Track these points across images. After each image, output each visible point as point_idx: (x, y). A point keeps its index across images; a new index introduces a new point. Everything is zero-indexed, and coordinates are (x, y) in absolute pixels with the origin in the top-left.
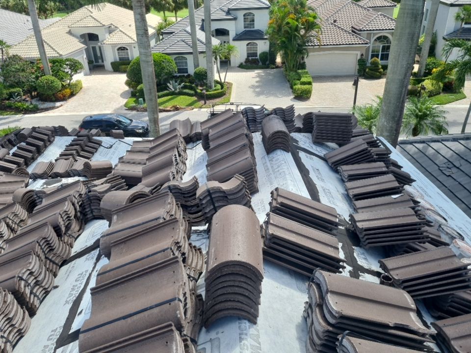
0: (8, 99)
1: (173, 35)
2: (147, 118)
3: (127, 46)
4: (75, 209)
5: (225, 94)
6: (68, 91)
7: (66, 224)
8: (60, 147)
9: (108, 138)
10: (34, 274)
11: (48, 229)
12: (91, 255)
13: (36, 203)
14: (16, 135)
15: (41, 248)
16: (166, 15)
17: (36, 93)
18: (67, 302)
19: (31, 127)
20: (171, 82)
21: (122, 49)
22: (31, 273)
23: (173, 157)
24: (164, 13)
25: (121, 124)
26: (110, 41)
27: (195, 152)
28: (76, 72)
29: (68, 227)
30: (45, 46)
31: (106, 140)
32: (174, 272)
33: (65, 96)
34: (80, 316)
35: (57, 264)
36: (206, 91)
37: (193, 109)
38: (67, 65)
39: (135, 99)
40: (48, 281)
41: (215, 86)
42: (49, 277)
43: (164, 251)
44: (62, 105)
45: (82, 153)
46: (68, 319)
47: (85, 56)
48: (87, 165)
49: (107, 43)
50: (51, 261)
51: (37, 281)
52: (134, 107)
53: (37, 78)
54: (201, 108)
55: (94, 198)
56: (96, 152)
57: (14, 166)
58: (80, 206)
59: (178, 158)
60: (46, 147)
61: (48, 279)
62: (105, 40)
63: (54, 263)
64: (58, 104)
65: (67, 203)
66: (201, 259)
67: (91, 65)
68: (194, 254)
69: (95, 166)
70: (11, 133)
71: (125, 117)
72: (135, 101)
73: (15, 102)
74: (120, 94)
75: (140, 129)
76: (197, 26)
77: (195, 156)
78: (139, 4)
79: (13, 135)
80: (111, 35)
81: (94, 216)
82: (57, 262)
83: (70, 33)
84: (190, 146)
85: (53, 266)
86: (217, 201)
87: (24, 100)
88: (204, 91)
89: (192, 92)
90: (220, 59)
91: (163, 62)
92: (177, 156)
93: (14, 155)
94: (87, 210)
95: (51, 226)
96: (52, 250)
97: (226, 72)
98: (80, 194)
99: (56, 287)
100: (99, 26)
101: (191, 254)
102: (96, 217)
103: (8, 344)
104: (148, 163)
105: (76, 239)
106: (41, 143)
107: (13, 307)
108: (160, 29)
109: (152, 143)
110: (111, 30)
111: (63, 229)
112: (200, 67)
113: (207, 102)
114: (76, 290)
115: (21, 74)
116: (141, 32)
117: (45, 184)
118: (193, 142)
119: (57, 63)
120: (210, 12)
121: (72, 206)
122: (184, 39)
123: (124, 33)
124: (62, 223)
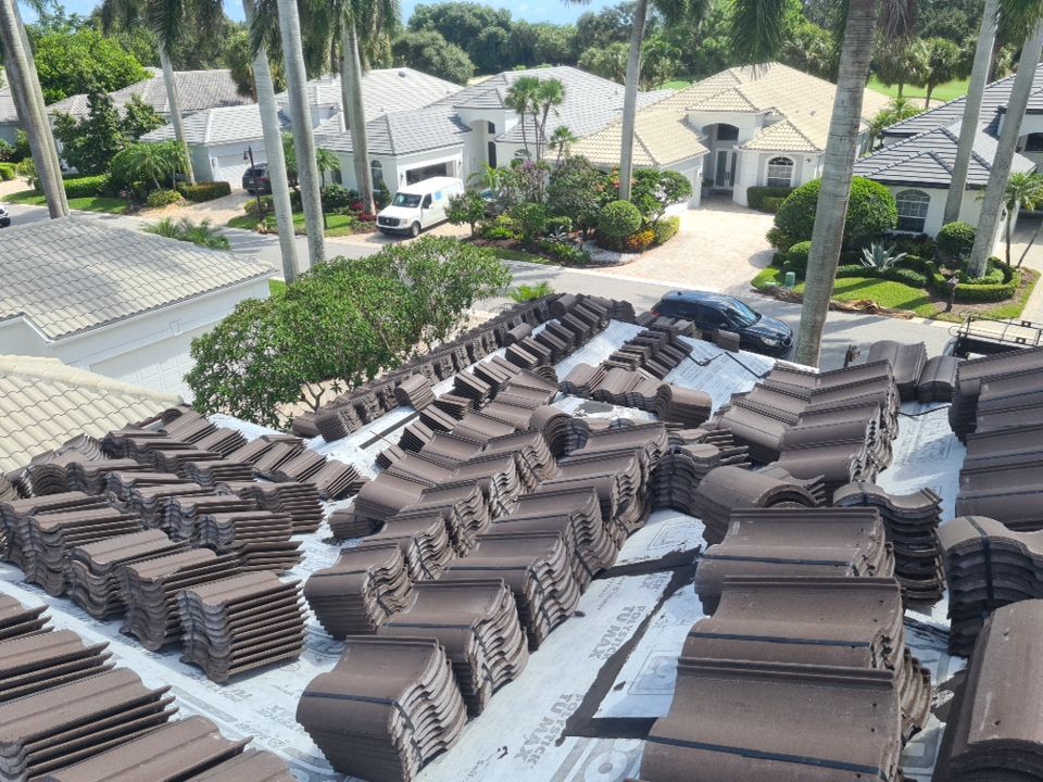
0: (546, 235)
1: (911, 141)
2: (798, 318)
3: (793, 156)
4: (643, 477)
5: (1010, 297)
6: (649, 235)
7: (621, 501)
8: (614, 342)
9: (706, 344)
10: (554, 576)
11: (592, 501)
12: (654, 580)
13: (568, 440)
14: (549, 303)
15: (574, 533)
16: (904, 93)
17: (593, 231)
18: (596, 653)
19: (575, 294)
20: (873, 247)
21: (782, 161)
22: (550, 572)
23: (869, 427)
24: (901, 89)
25: (735, 319)
26: (760, 142)
27: (922, 426)
28: (676, 199)
29: (622, 508)
30: (635, 143)
31: (700, 347)
32: (875, 705)
33: (641, 244)
34: (619, 692)
35: (589, 572)
36: (960, 282)
37: (911, 317)
38: (662, 184)
39: (778, 271)
40: (569, 597)
41: (988, 273)
42: (573, 591)
43: (854, 645)
44: (631, 261)
45: (649, 363)
46: (594, 686)
47: (700, 170)
48: (664, 392)
49: (753, 147)
50: (581, 561)
51: (555, 591)
52: (772, 287)
53: (604, 202)
54: (933, 318)
55: (685, 467)
56: (676, 366)
57: (533, 359)
58: (651, 474)
59: (877, 430)
60: (591, 336)
61: (571, 594)
62: (750, 140)
63: (586, 567)
64: (625, 257)
65: (632, 461)
66: (925, 697)
67: (706, 189)
68: (911, 678)
69: (679, 396)
70: (542, 298)
71: (748, 307)
72: (776, 277)
73: (557, 241)
74: (748, 257)
75: (773, 338)
76: (980, 123)
77: (919, 437)
78: (857, 69)
79: (544, 302)
80: (766, 131)
81: (671, 501)
82: (590, 567)
83: (686, 122)
84: (909, 408)
85: (582, 573)
86: (1001, 573)
87: (571, 240)
88: (955, 281)
89: (922, 278)
90: (1023, 207)
91: (868, 198)
92: (877, 426)
93: (539, 338)
94: (662, 486)
95: (599, 496)
96: (588, 541)
97: (1031, 243)
98: (658, 451)
99: (580, 614)
100: (746, 111)
101: (904, 676)
102: (675, 504)
103: (489, 683)
104: (801, 424)
105: (629, 535)
106: (585, 327)
107: (510, 621)
108: (881, 123)
109: (819, 382)
110: (766, 120)
111: (615, 509)
112: (959, 222)
113: (954, 306)
114: (617, 637)
115: (580, 192)
116: (841, 130)
117: (582, 407)
118: (921, 402)
119: (645, 179)
120: (1029, 90)
121: (639, 471)
122: (936, 150)
123: (794, 128)
124: (616, 496)
